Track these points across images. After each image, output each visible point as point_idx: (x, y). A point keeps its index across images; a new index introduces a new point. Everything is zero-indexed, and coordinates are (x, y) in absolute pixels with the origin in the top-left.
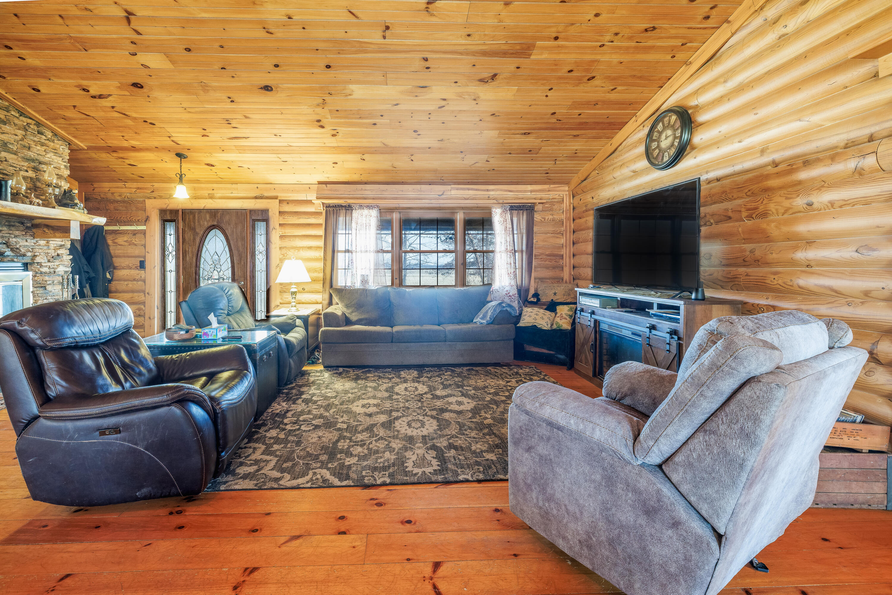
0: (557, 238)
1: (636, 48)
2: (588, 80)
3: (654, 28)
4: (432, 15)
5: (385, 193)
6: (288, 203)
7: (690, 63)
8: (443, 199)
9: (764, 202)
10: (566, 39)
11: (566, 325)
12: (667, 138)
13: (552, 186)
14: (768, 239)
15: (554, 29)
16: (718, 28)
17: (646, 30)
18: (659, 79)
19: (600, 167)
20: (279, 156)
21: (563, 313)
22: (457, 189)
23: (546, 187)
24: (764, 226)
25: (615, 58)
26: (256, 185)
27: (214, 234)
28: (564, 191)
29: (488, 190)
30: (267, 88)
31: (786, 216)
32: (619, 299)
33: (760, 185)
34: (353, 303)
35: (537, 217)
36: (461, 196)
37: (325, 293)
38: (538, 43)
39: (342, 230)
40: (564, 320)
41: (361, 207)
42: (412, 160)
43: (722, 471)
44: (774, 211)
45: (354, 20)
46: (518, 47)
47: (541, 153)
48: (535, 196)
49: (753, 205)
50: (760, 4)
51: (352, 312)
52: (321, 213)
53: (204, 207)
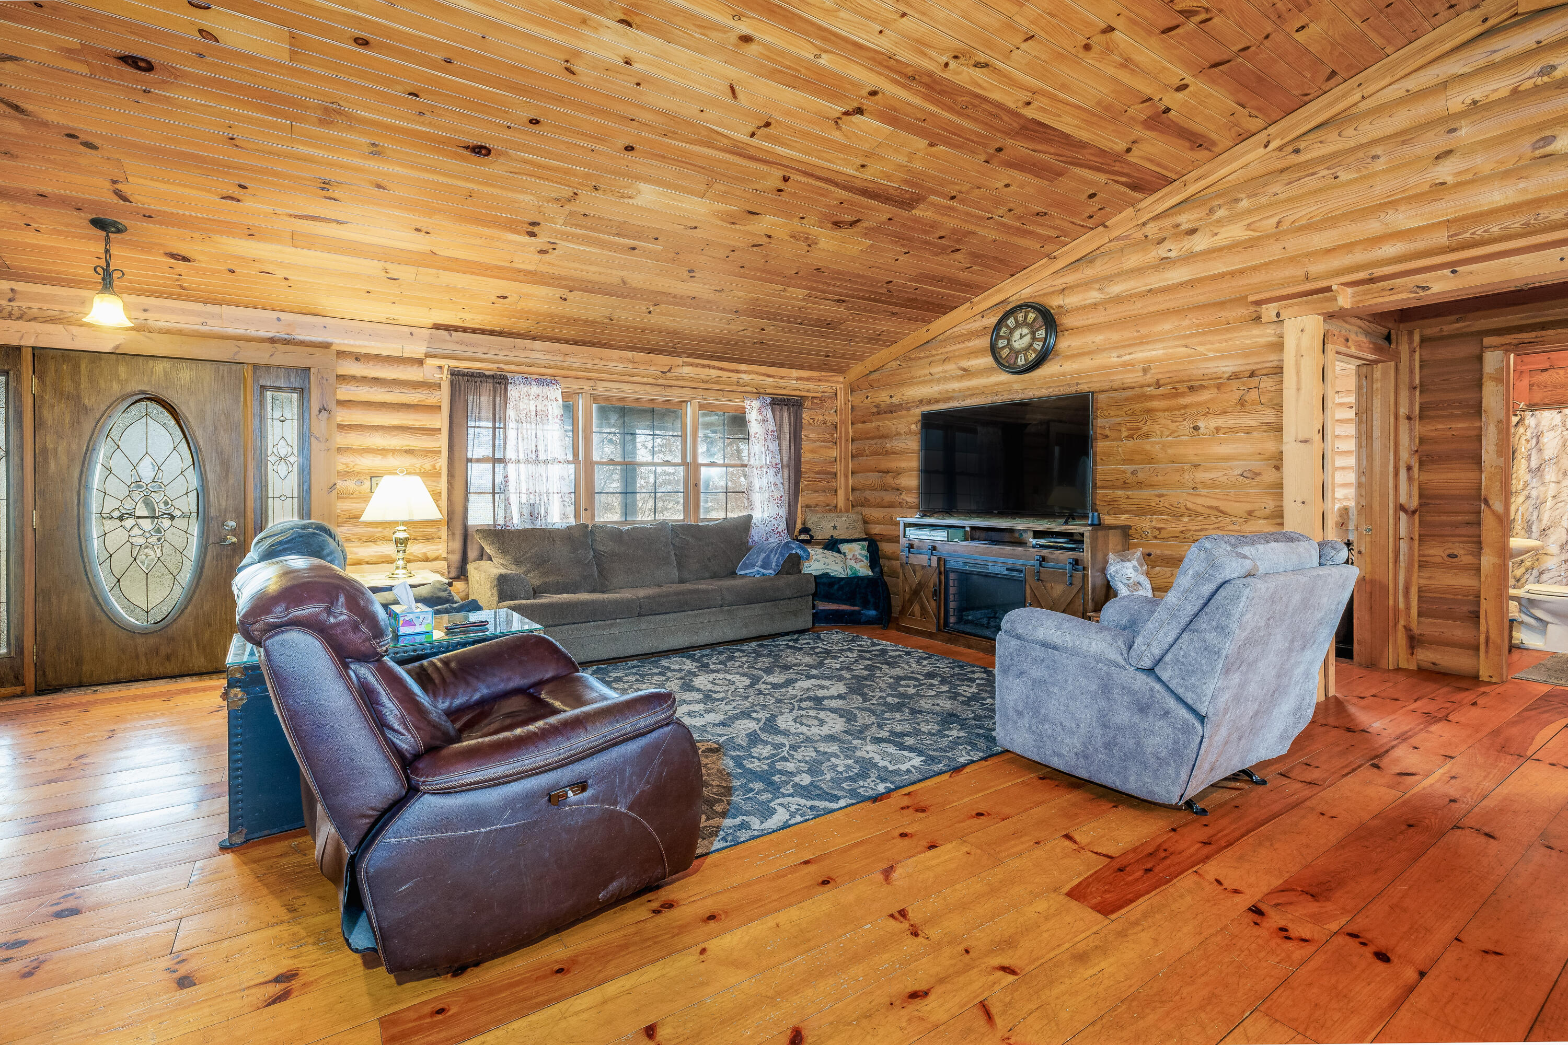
0: (829, 448)
1: (1018, 229)
2: (953, 251)
3: (1046, 214)
4: (839, 129)
5: (571, 360)
6: (357, 359)
7: (1055, 258)
8: (667, 378)
9: (1148, 423)
10: (961, 202)
11: (863, 569)
12: (1022, 337)
13: (824, 374)
14: (1151, 460)
15: (958, 188)
16: (1093, 229)
17: (1038, 214)
18: (1016, 267)
19: (907, 358)
20: (389, 266)
21: (857, 553)
22: (693, 365)
23: (815, 374)
24: (1148, 447)
25: (991, 234)
26: (275, 315)
27: (143, 412)
28: (838, 382)
29: (738, 372)
30: (480, 151)
31: (1169, 439)
32: (968, 529)
33: (1143, 405)
34: (529, 554)
35: (806, 416)
36: (697, 376)
37: (454, 540)
38: (933, 198)
39: (488, 420)
40: (860, 563)
41: (526, 380)
42: (650, 312)
43: (1203, 662)
44: (1158, 432)
45: (729, 99)
46: (907, 196)
47: (840, 329)
48: (800, 386)
49: (1135, 425)
50: (1144, 220)
51: (529, 571)
52: (438, 386)
53: (117, 347)
